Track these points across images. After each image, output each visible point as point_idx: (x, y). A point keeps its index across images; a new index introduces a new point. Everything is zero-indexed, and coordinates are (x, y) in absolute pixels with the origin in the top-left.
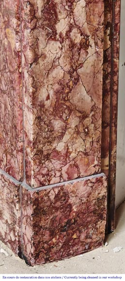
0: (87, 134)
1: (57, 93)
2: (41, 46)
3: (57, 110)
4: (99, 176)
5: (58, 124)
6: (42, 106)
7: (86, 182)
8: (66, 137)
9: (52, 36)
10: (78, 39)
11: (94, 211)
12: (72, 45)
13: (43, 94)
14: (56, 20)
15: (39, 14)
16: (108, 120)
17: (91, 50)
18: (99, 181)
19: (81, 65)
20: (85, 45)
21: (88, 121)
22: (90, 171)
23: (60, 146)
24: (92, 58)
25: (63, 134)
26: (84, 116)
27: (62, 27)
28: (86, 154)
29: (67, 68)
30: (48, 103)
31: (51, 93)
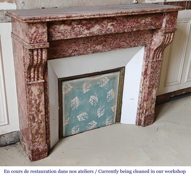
0: (42, 137)
1: (36, 131)
2: (32, 124)
3: (36, 134)
4: (45, 145)
5: (36, 136)
6: (33, 134)
7: (43, 146)
8: (38, 138)
9: (35, 122)
10: (39, 122)
11: (45, 151)
12: (39, 123)
13: (33, 132)
14: (35, 119)
15: (32, 119)
16: (48, 133)
17: (43, 123)
18: (45, 146)
19: (41, 126)
20: (41, 122)
21: (42, 135)
22: (44, 144)
23: (37, 140)
24: (43, 124)
25: (37, 138)
27: (36, 120)
28: (43, 141)
29: (38, 127)
30: (34, 133)
31: (35, 131)
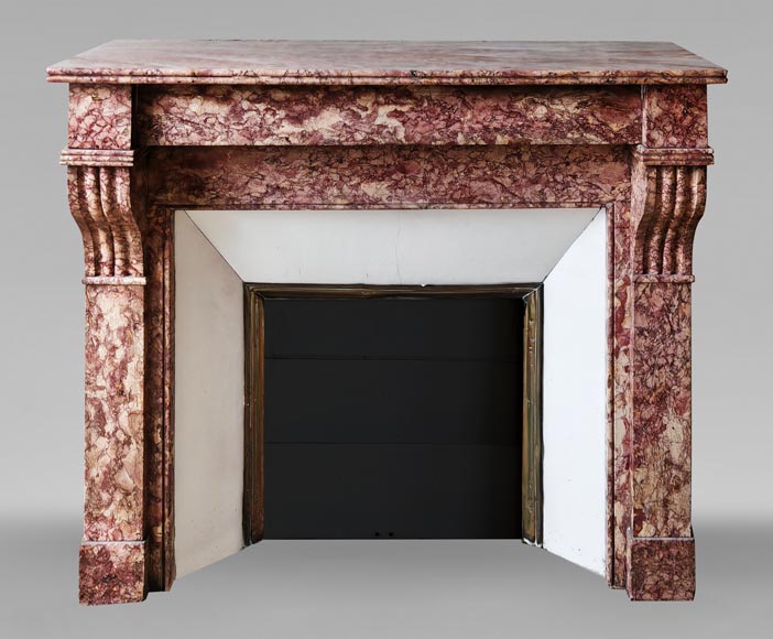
0: (130, 507)
1: (105, 473)
2: (93, 439)
3: (105, 486)
4: (138, 543)
5: (105, 496)
6: (93, 481)
7: (126, 547)
8: (112, 507)
9: (102, 433)
10: (122, 438)
11: (133, 573)
12: (118, 442)
13: (93, 473)
14: (105, 423)
15: (92, 418)
17: (134, 446)
18: (137, 548)
19: (125, 456)
20: (128, 442)
21: (130, 498)
22: (134, 536)
23: (107, 513)
24: (134, 453)
25: (109, 504)
26: (127, 494)
27: (109, 428)
28: (129, 523)
29: (114, 457)
30: (97, 480)
31: (100, 472)
